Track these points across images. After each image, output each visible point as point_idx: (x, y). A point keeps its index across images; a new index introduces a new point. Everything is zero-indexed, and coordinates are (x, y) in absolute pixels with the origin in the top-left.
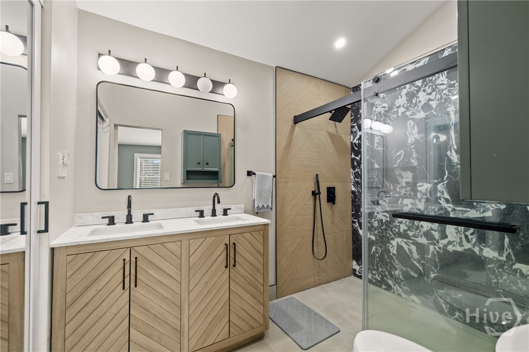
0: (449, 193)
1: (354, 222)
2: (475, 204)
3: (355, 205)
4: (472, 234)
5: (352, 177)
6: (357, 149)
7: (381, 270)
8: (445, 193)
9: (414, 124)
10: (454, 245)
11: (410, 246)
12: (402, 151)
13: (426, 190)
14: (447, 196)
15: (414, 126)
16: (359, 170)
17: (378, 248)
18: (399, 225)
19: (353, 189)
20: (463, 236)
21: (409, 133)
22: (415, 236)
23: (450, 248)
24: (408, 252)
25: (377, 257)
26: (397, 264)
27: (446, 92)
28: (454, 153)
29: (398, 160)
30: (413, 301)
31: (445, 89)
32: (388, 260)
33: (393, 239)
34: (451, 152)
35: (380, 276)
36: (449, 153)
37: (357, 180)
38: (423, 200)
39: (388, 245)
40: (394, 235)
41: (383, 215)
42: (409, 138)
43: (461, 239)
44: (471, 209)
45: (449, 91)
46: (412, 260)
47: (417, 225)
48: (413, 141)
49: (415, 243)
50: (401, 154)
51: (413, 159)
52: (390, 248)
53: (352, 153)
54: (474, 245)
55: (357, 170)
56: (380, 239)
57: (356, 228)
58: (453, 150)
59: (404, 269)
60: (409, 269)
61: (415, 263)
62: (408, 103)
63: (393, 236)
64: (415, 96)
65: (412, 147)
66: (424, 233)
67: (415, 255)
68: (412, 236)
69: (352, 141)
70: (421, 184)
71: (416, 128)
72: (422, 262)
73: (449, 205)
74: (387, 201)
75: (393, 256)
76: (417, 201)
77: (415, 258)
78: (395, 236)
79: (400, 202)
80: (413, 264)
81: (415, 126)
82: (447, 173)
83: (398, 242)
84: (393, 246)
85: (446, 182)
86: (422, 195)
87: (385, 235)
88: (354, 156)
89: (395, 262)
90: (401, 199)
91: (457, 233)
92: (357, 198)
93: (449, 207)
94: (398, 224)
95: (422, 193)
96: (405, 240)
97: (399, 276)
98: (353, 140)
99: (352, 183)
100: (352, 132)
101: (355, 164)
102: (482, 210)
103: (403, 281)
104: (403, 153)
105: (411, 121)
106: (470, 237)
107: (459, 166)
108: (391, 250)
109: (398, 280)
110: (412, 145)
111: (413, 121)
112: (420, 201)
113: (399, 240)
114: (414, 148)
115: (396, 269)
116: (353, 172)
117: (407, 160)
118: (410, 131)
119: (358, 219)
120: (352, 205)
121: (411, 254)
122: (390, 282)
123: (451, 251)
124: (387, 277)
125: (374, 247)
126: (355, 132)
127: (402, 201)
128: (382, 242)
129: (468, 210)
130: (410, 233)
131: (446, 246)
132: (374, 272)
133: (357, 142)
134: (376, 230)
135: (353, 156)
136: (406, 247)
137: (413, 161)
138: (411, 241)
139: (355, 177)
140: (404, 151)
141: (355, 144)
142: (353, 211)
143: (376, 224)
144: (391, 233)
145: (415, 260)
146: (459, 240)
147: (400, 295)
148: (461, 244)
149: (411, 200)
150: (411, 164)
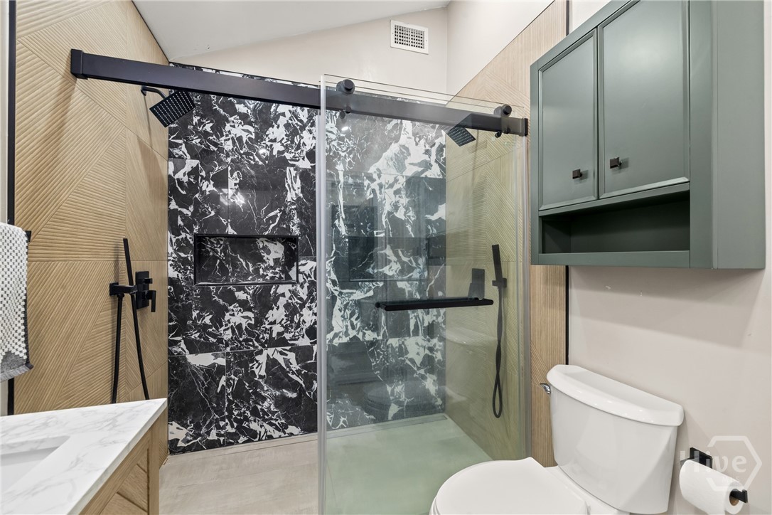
0: (336, 273)
1: (172, 343)
2: (360, 283)
3: (178, 307)
4: (356, 319)
5: (170, 250)
6: (184, 193)
7: (236, 413)
8: (332, 272)
9: (296, 174)
10: (340, 337)
11: (287, 355)
12: (278, 211)
13: (311, 270)
14: (334, 277)
15: (295, 177)
16: (188, 236)
17: (232, 376)
18: (271, 328)
19: (173, 273)
20: (349, 324)
21: (289, 185)
22: (294, 338)
23: (336, 342)
24: (283, 365)
25: (229, 394)
26: (267, 390)
27: (335, 143)
28: (342, 223)
29: (271, 224)
30: (291, 434)
31: (335, 140)
32: (251, 391)
33: (260, 352)
34: (339, 221)
35: (235, 425)
36: (336, 222)
37: (183, 255)
38: (306, 285)
39: (251, 365)
40: (263, 345)
41: (243, 317)
42: (289, 192)
43: (347, 326)
44: (357, 290)
45: (339, 144)
46: (290, 375)
47: (297, 321)
48: (295, 199)
49: (295, 349)
50: (276, 216)
51: (294, 225)
52: (254, 369)
53: (170, 200)
54: (358, 331)
55: (183, 235)
56: (235, 359)
57: (179, 353)
58: (341, 219)
59: (278, 393)
60: (284, 391)
61: (294, 377)
62: (288, 140)
63: (260, 348)
64: (298, 134)
65: (293, 207)
66: (306, 330)
67: (295, 366)
68: (290, 340)
69: (171, 172)
70: (303, 262)
71: (298, 180)
72: (303, 372)
73: (336, 288)
74: (251, 292)
75: (260, 380)
76: (298, 288)
77: (294, 370)
78: (264, 347)
79: (273, 290)
80: (291, 379)
81: (298, 177)
82: (334, 248)
83: (268, 356)
84: (259, 364)
85: (333, 259)
86: (305, 277)
87: (245, 349)
88: (177, 207)
89: (262, 388)
90: (274, 287)
91: (343, 321)
92: (183, 292)
93: (336, 290)
94: (268, 327)
95: (305, 275)
96: (279, 349)
97: (269, 408)
98: (175, 173)
99: (170, 262)
100: (171, 155)
101: (180, 222)
102: (365, 290)
103: (276, 412)
104: (279, 215)
105: (292, 169)
106: (355, 322)
107: (347, 240)
108: (257, 371)
109: (268, 415)
110: (293, 204)
111: (294, 170)
112: (302, 286)
113: (270, 351)
114: (295, 209)
115: (264, 399)
116: (174, 240)
117: (285, 226)
118: (289, 182)
119: (186, 334)
120: (171, 308)
121: (288, 367)
122: (254, 426)
123: (337, 345)
124: (246, 419)
125: (224, 378)
126: (180, 157)
127: (277, 289)
128: (239, 364)
129: (354, 291)
130: (288, 336)
131: (331, 341)
132: (222, 424)
133: (185, 179)
134: (227, 345)
135: (173, 205)
136: (280, 359)
137: (294, 228)
138: (288, 348)
139: (179, 250)
140: (280, 211)
141: (181, 183)
142: (170, 320)
143: (228, 335)
144: (256, 344)
145: (293, 373)
146: (345, 330)
147: (270, 437)
148: (346, 334)
149: (290, 287)
150: (291, 233)
